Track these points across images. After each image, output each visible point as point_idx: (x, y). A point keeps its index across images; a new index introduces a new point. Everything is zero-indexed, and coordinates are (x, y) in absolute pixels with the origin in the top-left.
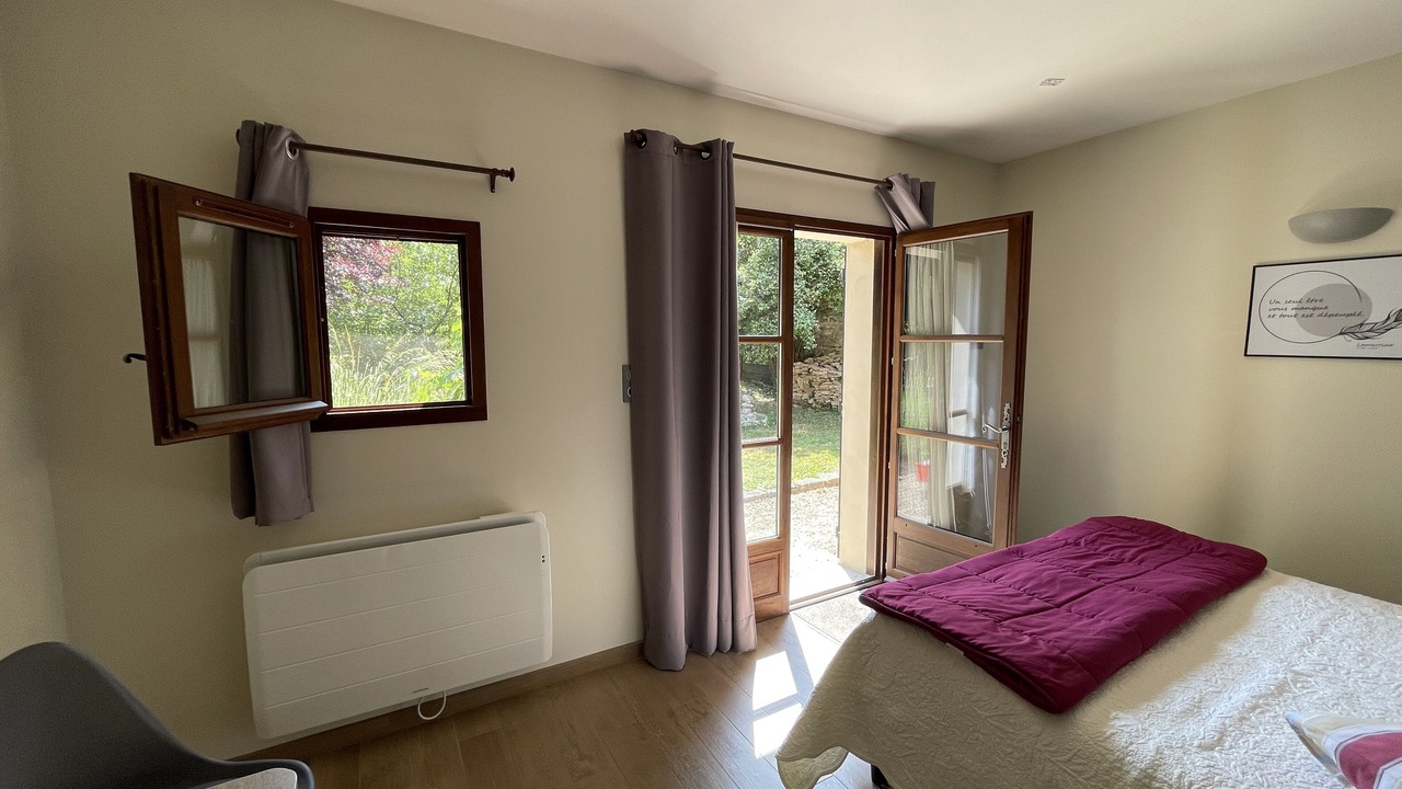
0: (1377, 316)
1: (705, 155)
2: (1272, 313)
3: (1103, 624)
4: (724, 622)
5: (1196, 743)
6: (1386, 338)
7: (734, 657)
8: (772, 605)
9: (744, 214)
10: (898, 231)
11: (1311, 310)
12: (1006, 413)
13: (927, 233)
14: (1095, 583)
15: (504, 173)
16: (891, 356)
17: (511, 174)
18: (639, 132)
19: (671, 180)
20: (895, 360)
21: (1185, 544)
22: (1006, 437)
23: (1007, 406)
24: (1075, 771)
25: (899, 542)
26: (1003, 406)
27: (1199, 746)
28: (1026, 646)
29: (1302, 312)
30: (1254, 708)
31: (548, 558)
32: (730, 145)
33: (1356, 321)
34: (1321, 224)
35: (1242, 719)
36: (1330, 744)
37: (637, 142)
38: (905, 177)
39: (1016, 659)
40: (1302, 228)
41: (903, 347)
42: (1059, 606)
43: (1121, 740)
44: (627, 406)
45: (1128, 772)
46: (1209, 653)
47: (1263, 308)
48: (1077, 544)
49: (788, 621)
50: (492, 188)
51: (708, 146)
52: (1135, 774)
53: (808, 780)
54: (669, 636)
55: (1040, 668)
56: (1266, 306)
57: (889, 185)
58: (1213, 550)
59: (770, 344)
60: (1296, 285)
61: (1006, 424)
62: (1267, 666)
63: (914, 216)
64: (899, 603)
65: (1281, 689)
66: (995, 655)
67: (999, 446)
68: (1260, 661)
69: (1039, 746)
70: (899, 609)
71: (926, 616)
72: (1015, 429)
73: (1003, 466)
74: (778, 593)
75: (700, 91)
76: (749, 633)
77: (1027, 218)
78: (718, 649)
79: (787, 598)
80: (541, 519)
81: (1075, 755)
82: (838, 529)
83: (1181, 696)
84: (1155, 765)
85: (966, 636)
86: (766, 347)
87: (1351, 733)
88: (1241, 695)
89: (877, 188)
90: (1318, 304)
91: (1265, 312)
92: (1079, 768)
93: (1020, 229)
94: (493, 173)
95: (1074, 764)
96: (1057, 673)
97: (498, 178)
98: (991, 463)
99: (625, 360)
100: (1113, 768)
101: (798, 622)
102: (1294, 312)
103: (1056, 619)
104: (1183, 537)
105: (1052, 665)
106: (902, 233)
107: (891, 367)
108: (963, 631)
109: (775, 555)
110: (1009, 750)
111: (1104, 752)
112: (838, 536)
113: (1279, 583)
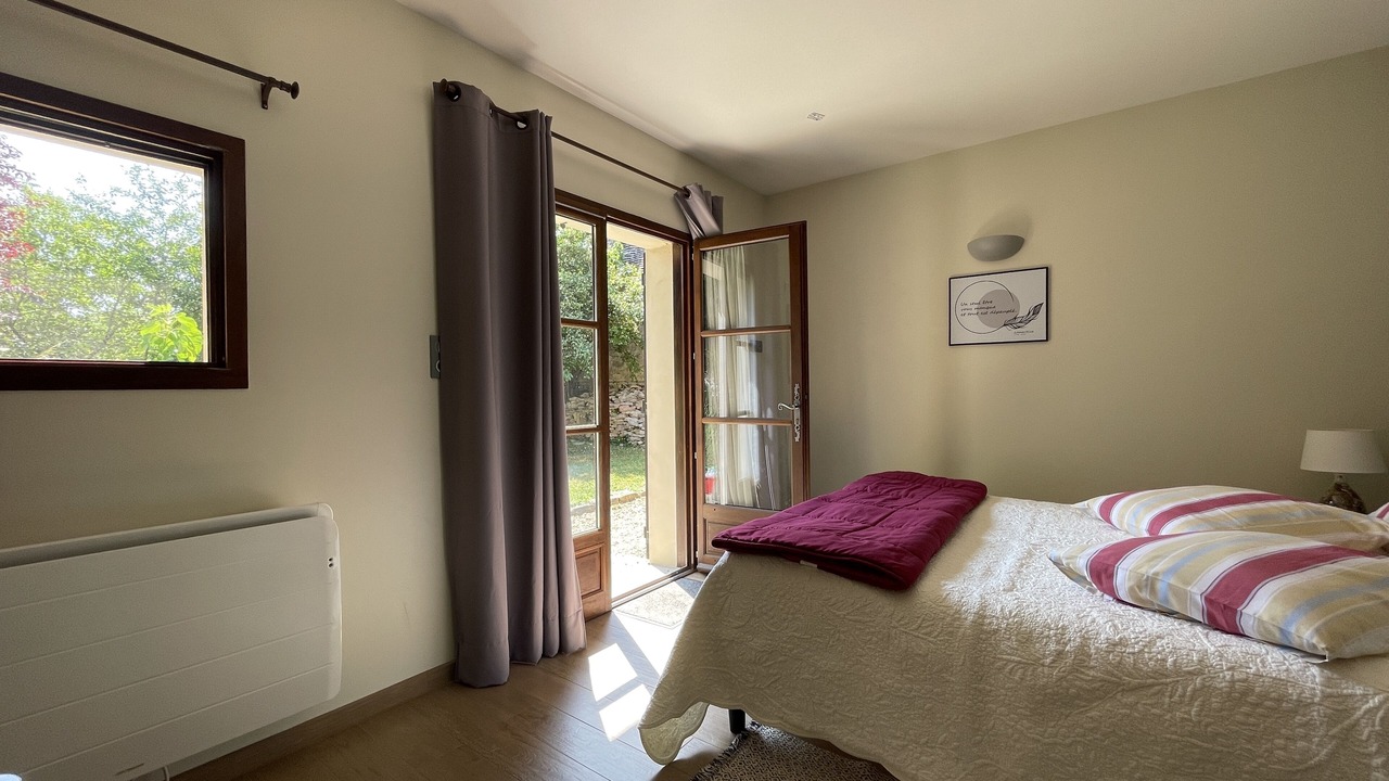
0: (1023, 312)
1: (521, 125)
2: (964, 312)
3: (911, 529)
4: (550, 622)
5: (1001, 589)
6: (1029, 326)
7: (564, 658)
8: (595, 605)
9: (562, 195)
10: (694, 237)
11: (986, 308)
12: (796, 392)
13: (719, 239)
14: (891, 510)
15: (282, 85)
16: (693, 351)
17: (293, 90)
18: (452, 83)
19: (486, 145)
20: (697, 356)
21: (935, 483)
22: (797, 414)
23: (797, 387)
24: (926, 634)
25: (709, 528)
26: (794, 387)
27: (1004, 590)
28: (868, 545)
29: (980, 311)
30: (1022, 566)
31: (337, 562)
32: (548, 119)
33: (1012, 316)
34: (986, 247)
35: (1019, 572)
36: (1081, 564)
37: (449, 96)
38: (700, 187)
39: (864, 554)
40: (975, 250)
41: (704, 341)
42: (874, 524)
43: (955, 597)
44: (435, 382)
45: (966, 619)
46: (979, 544)
47: (958, 310)
48: (864, 491)
49: (612, 618)
50: (264, 104)
51: (525, 117)
52: (971, 618)
53: (673, 745)
54: (491, 645)
55: (885, 557)
56: (959, 307)
57: (685, 193)
58: (953, 484)
59: (588, 329)
60: (974, 292)
61: (797, 402)
62: (1015, 544)
63: (708, 223)
64: (753, 537)
65: (1030, 554)
66: (847, 555)
67: (792, 422)
68: (1010, 542)
69: (894, 623)
70: (754, 541)
71: (780, 540)
72: (804, 406)
73: (797, 439)
74: (601, 589)
75: (515, 62)
76: (577, 632)
77: (803, 225)
78: (544, 655)
79: (609, 594)
80: (327, 512)
81: (924, 620)
82: (646, 529)
83: (977, 566)
84: (983, 607)
85: (819, 547)
86: (583, 332)
87: (1091, 552)
88: (1010, 561)
89: (676, 195)
90: (990, 305)
91: (959, 313)
92: (928, 629)
93: (798, 235)
94: (267, 84)
95: (924, 628)
96: (898, 558)
97: (275, 91)
98: (772, 456)
99: (432, 330)
100: (955, 620)
101: (622, 616)
102: (976, 312)
103: (877, 531)
104: (933, 479)
105: (893, 553)
106: (698, 239)
107: (693, 361)
108: (814, 544)
109: (599, 547)
110: (868, 638)
111: (945, 609)
112: (646, 535)
113: (996, 502)
